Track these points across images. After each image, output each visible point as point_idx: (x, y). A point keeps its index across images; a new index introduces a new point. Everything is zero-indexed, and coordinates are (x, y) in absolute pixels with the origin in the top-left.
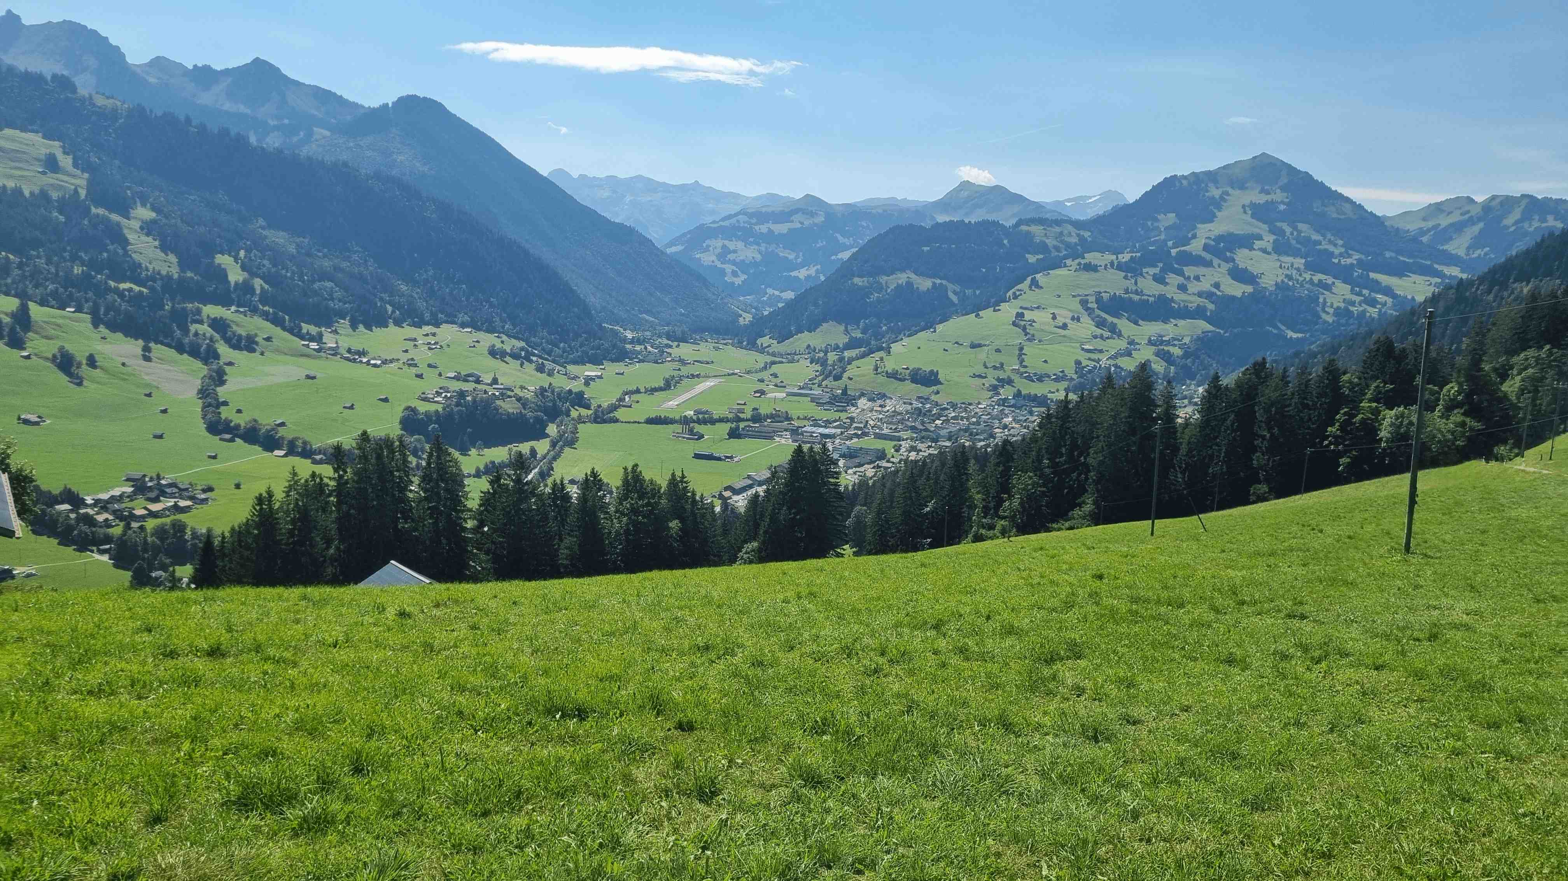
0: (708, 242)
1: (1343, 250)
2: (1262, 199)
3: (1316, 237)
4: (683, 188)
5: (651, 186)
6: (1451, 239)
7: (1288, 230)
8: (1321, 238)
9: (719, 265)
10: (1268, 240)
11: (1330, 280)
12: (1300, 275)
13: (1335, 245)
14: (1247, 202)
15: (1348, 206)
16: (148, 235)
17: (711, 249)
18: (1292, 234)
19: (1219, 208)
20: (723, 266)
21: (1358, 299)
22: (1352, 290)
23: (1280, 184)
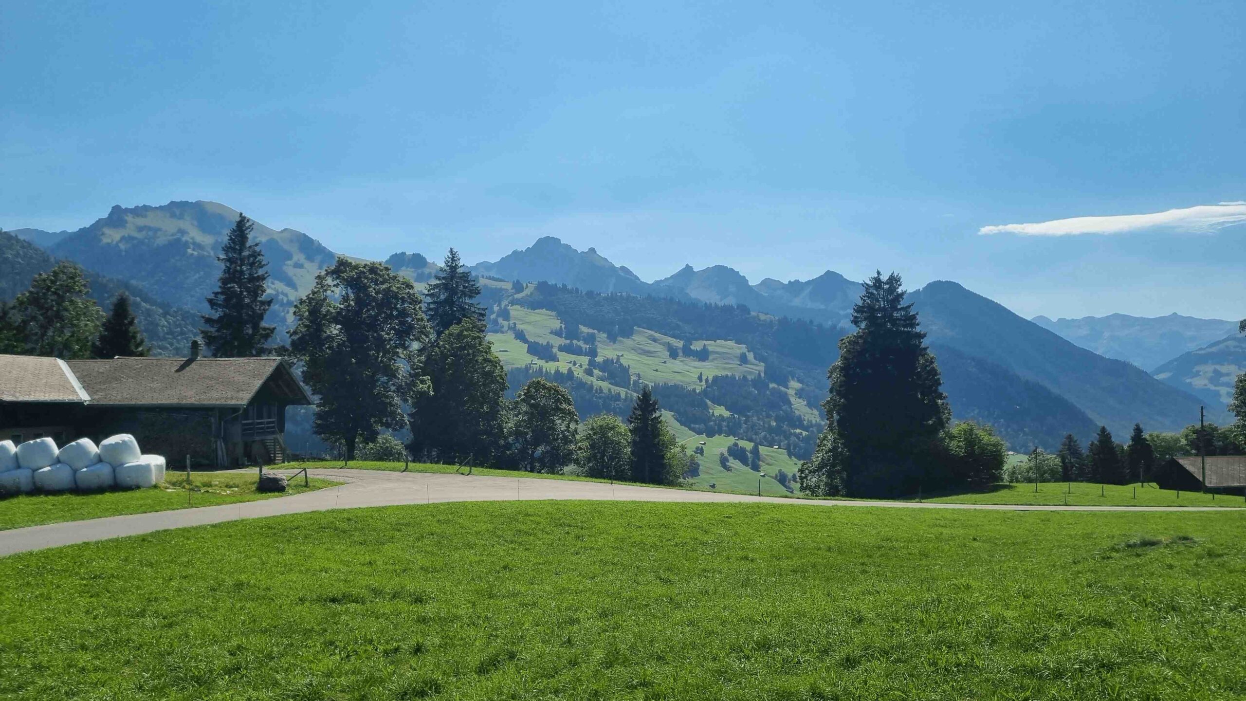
5: (1125, 320)
16: (800, 398)
17: (1201, 373)
20: (1219, 389)
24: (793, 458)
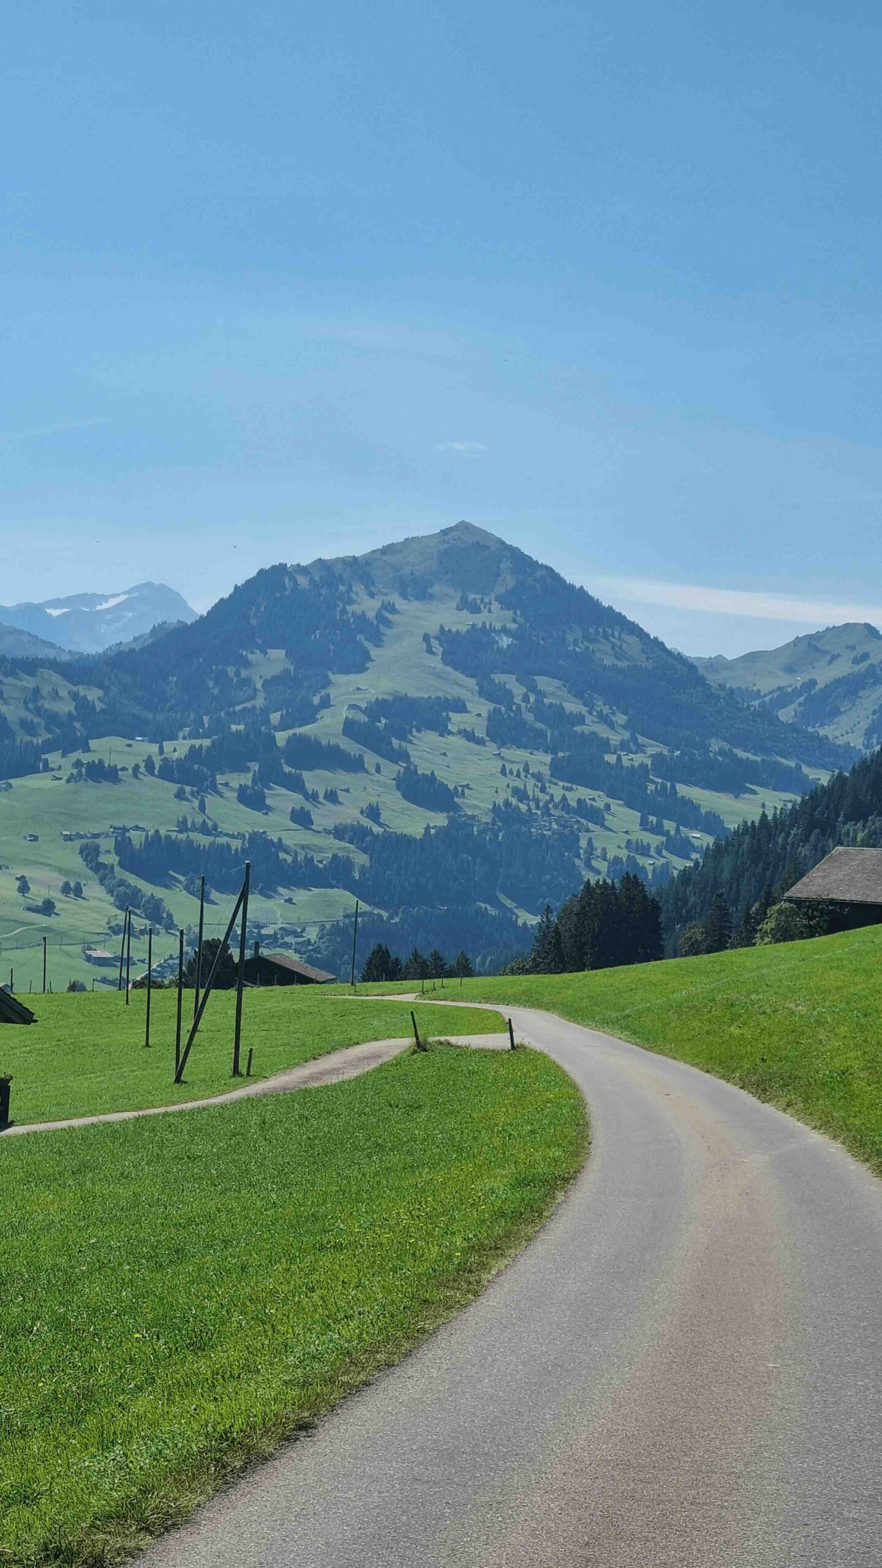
1: (626, 735)
2: (461, 622)
3: (572, 706)
6: (837, 712)
7: (519, 690)
8: (584, 710)
10: (476, 713)
11: (598, 799)
12: (543, 790)
13: (612, 725)
14: (433, 629)
15: (633, 640)
18: (526, 699)
19: (377, 641)
21: (654, 840)
22: (644, 823)
23: (500, 590)
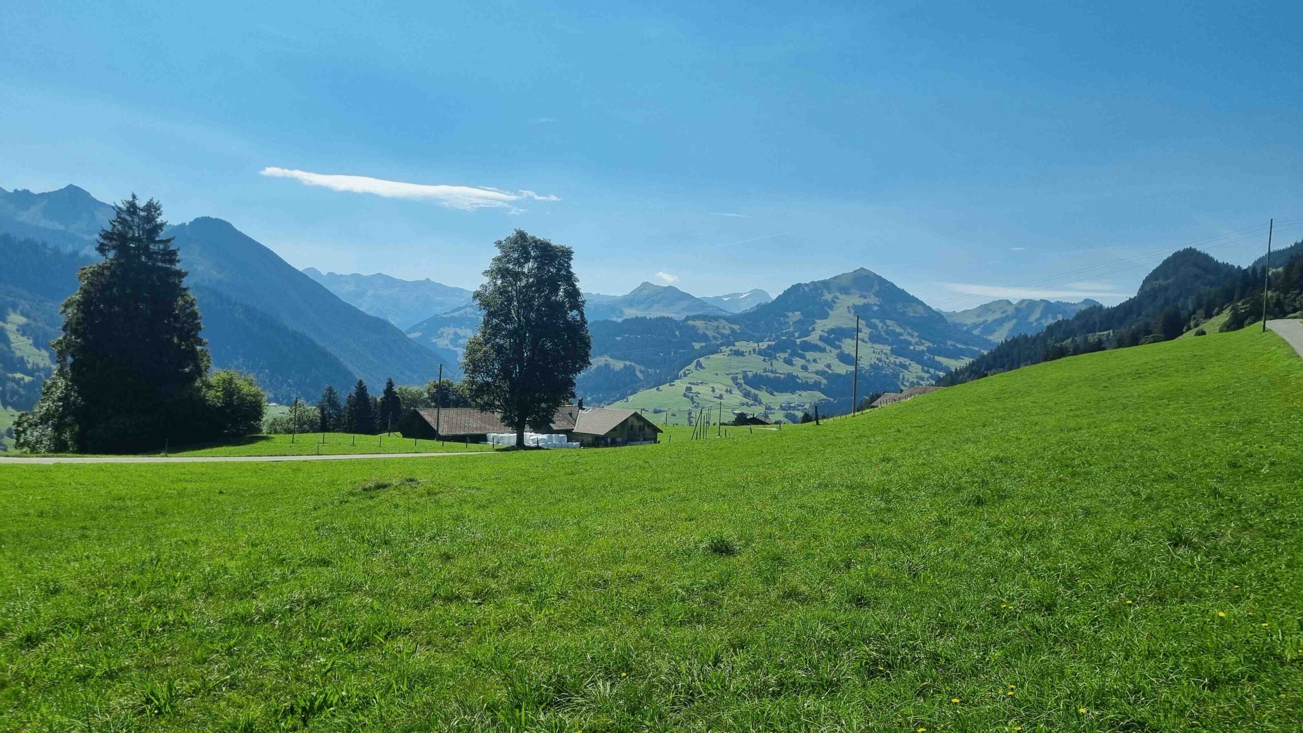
0: (442, 329)
1: (918, 339)
2: (860, 302)
3: (898, 330)
4: (416, 284)
5: (389, 282)
6: (995, 331)
7: (880, 325)
8: (902, 331)
9: (452, 348)
10: (865, 333)
11: (907, 362)
12: (887, 358)
13: (912, 336)
14: (851, 305)
15: (921, 307)
16: (23, 335)
17: (445, 335)
18: (882, 328)
19: (831, 308)
20: (455, 349)
21: (926, 375)
22: (923, 369)
23: (874, 291)
24: (10, 409)
